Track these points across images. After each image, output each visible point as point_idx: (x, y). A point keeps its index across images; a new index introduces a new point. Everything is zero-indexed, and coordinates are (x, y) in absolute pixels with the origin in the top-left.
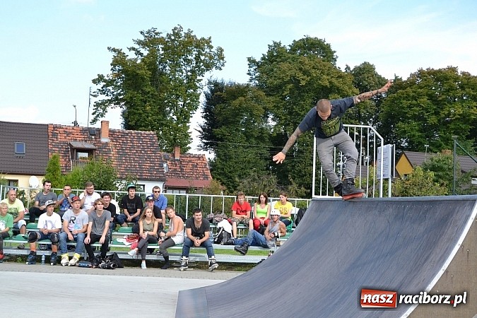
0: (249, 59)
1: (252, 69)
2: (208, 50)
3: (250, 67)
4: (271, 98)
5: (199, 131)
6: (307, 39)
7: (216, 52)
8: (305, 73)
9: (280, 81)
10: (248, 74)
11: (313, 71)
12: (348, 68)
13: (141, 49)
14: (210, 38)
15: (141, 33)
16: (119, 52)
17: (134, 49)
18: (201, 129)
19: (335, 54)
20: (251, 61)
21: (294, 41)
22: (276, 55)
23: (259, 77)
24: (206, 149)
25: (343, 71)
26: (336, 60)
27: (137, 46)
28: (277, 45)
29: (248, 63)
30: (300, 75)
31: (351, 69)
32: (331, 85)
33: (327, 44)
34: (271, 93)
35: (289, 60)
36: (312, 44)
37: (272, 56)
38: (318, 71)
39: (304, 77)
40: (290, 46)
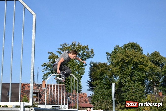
0: (107, 53)
1: (108, 57)
2: (87, 50)
3: (107, 56)
4: (115, 68)
5: (88, 83)
6: (130, 43)
7: (90, 51)
8: (128, 57)
9: (117, 61)
10: (107, 59)
11: (131, 56)
12: (148, 54)
13: (61, 52)
14: (88, 46)
15: (61, 45)
16: (52, 53)
17: (58, 52)
18: (88, 82)
19: (142, 48)
20: (108, 54)
21: (124, 45)
23: (111, 60)
24: (91, 91)
25: (146, 55)
26: (142, 51)
27: (59, 51)
28: (117, 47)
29: (106, 54)
30: (125, 58)
31: (150, 55)
32: (139, 61)
33: (138, 45)
34: (116, 66)
35: (122, 52)
36: (132, 45)
37: (116, 51)
38: (133, 56)
39: (127, 58)
40: (123, 47)
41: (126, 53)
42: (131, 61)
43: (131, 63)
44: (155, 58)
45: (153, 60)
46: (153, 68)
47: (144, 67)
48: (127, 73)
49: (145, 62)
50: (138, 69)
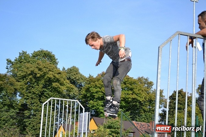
0: (7, 60)
1: (9, 66)
3: (8, 64)
4: (19, 83)
6: (42, 51)
8: (40, 69)
9: (25, 73)
10: (6, 68)
11: (44, 69)
12: (64, 69)
19: (57, 60)
20: (9, 61)
21: (35, 51)
22: (23, 58)
23: (13, 70)
25: (61, 70)
26: (57, 64)
28: (24, 53)
30: (36, 71)
31: (66, 70)
32: (54, 78)
33: (53, 55)
34: (19, 80)
35: (31, 62)
36: (45, 54)
37: (21, 59)
38: (47, 69)
39: (39, 72)
40: (32, 54)
41: (38, 64)
42: (44, 76)
43: (43, 79)
44: (73, 76)
45: (70, 78)
46: (71, 88)
47: (60, 86)
48: (36, 91)
49: (62, 80)
50: (51, 88)
